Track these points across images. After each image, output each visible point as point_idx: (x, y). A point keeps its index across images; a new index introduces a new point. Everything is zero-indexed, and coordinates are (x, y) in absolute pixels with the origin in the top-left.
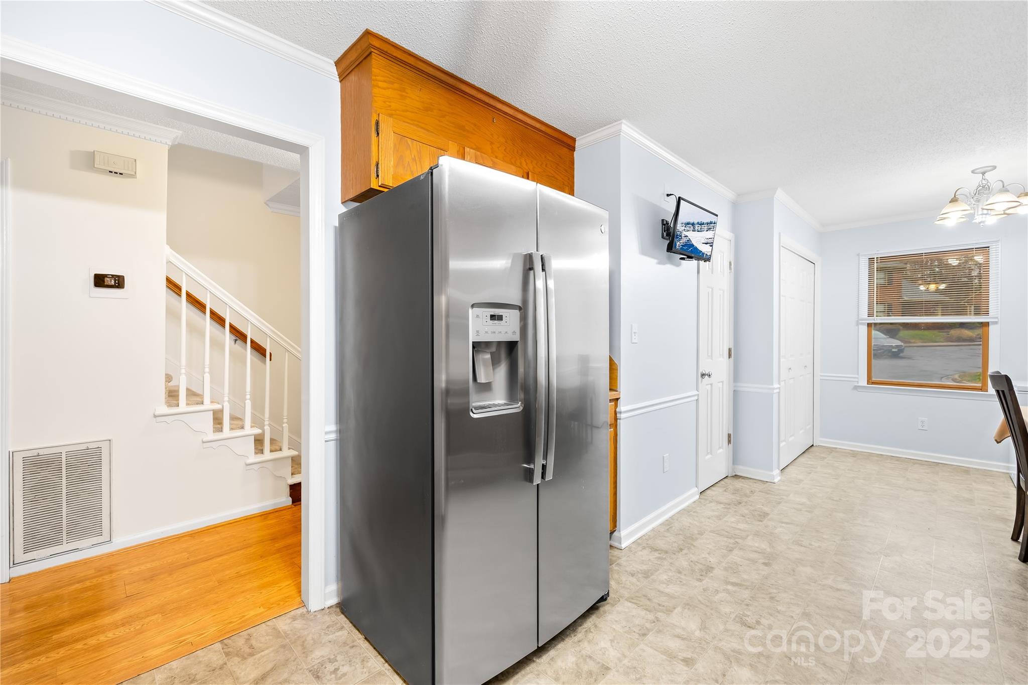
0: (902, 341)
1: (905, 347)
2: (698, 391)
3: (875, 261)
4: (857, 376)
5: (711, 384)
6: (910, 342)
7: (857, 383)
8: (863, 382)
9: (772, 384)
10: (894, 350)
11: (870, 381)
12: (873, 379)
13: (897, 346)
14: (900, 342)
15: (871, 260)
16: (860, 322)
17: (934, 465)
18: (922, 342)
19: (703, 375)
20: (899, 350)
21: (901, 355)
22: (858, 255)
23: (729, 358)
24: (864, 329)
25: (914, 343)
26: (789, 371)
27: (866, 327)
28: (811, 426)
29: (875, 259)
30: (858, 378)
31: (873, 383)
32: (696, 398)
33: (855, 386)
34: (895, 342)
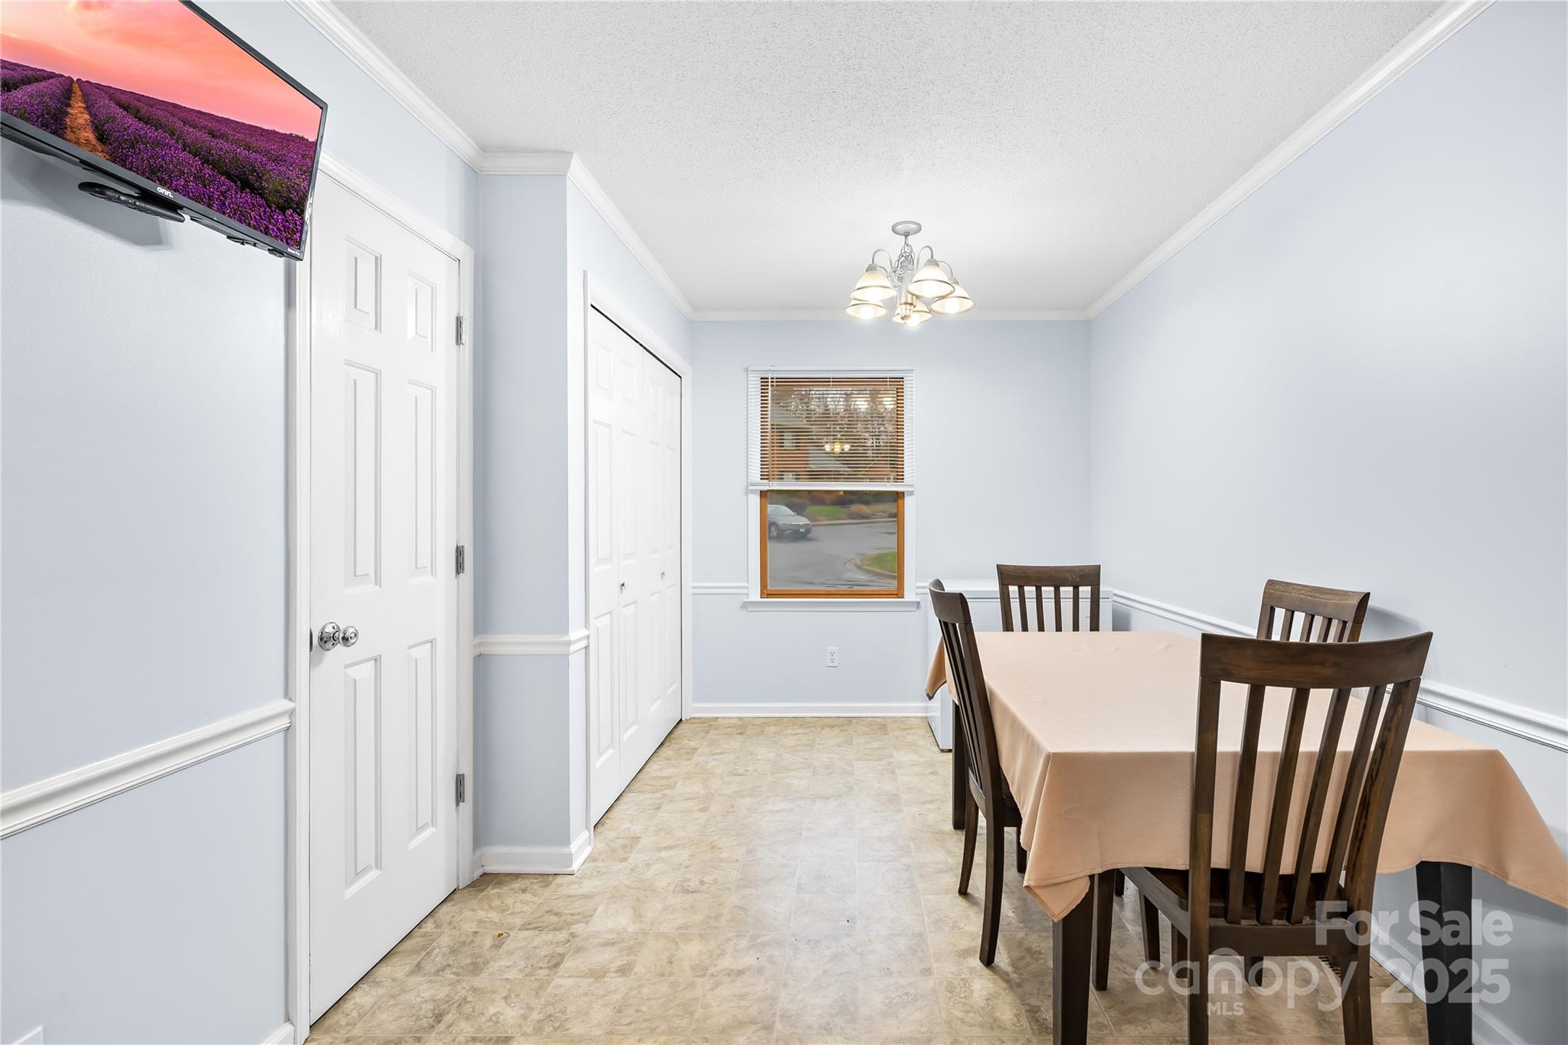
0: (809, 519)
1: (812, 525)
2: (291, 700)
3: (770, 384)
4: (746, 585)
5: (377, 660)
6: (816, 520)
7: (746, 596)
8: (755, 595)
9: (566, 632)
10: (801, 530)
11: (765, 591)
12: (769, 588)
13: (804, 526)
14: (806, 520)
15: (764, 380)
16: (751, 488)
17: (845, 723)
18: (827, 520)
19: (326, 640)
20: (806, 530)
21: (809, 536)
22: (747, 370)
23: (458, 572)
24: (755, 500)
25: (820, 521)
26: (621, 589)
27: (758, 498)
28: (677, 685)
29: (770, 380)
30: (747, 588)
31: (769, 595)
32: (284, 722)
33: (745, 602)
34: (802, 521)
